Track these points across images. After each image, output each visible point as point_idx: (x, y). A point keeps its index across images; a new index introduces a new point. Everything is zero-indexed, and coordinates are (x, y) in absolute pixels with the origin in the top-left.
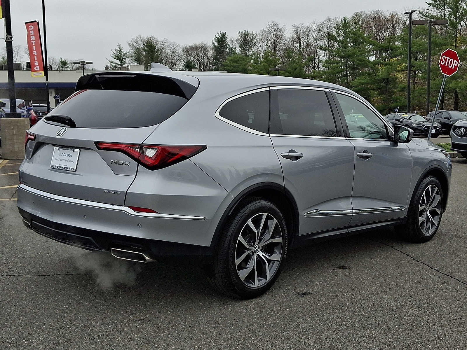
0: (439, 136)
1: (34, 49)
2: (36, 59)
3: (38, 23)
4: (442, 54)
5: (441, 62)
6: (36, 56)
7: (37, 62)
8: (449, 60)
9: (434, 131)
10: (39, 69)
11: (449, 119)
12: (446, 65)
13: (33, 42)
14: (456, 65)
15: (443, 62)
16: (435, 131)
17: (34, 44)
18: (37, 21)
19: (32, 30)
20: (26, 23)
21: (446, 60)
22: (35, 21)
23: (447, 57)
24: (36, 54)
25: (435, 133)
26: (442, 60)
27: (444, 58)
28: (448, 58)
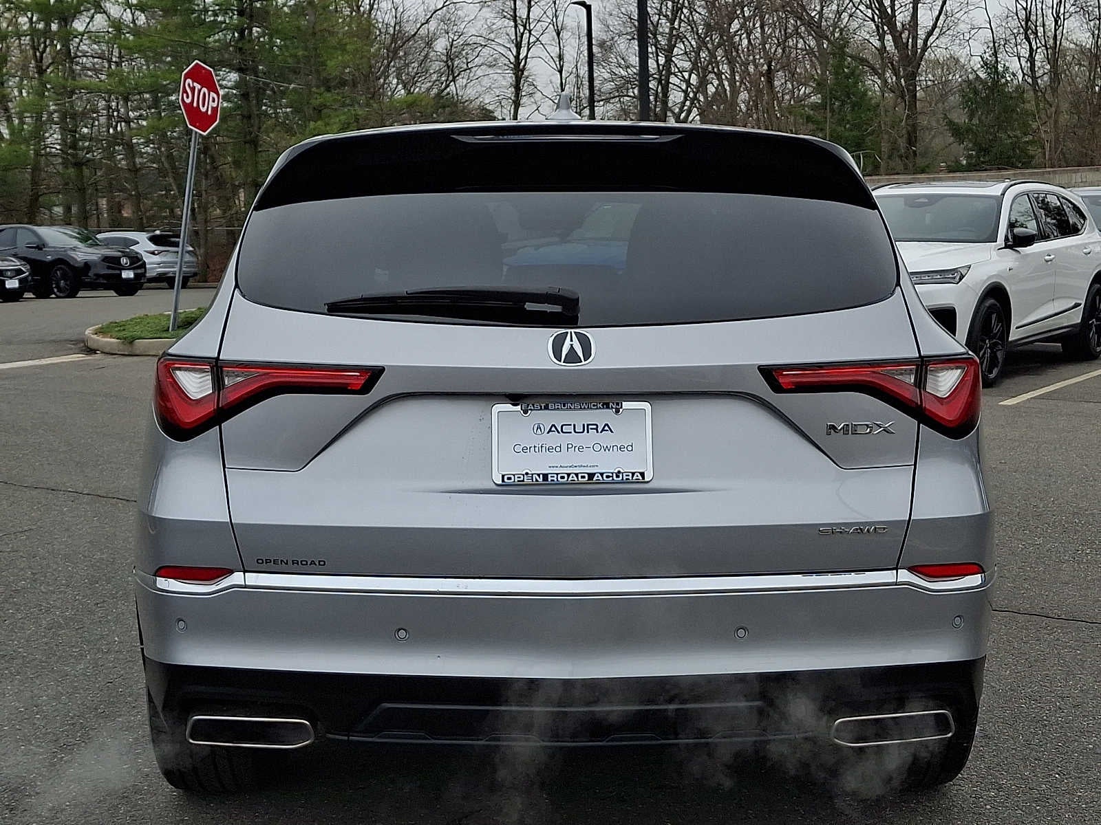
0: (24, 296)
4: (185, 74)
5: (185, 95)
8: (200, 91)
9: (17, 281)
11: (41, 249)
12: (195, 105)
14: (215, 105)
15: (188, 97)
16: (20, 283)
21: (193, 89)
23: (195, 84)
25: (20, 287)
26: (185, 91)
27: (189, 85)
28: (198, 86)
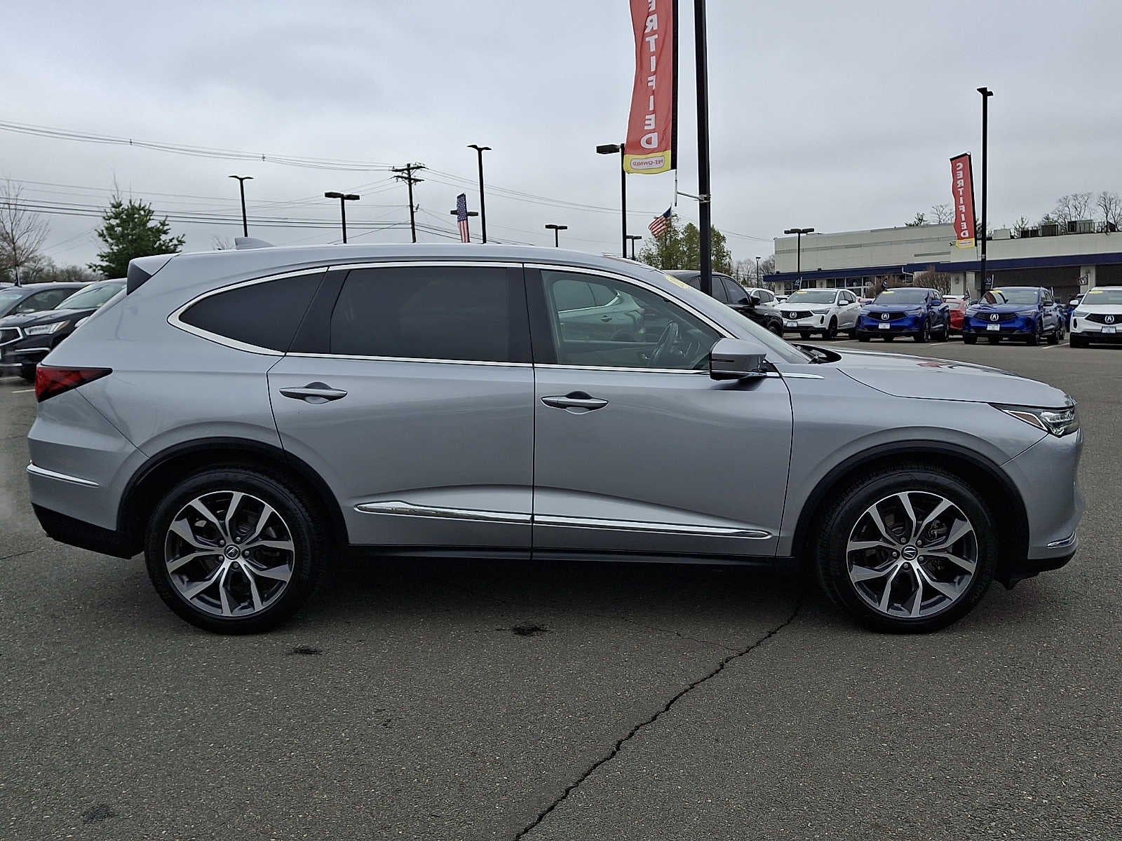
1: (962, 202)
2: (963, 219)
3: (970, 156)
6: (963, 213)
7: (965, 223)
10: (967, 235)
13: (961, 190)
17: (961, 194)
18: (969, 154)
19: (960, 170)
20: (951, 160)
22: (966, 154)
24: (964, 211)
